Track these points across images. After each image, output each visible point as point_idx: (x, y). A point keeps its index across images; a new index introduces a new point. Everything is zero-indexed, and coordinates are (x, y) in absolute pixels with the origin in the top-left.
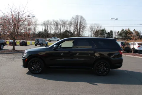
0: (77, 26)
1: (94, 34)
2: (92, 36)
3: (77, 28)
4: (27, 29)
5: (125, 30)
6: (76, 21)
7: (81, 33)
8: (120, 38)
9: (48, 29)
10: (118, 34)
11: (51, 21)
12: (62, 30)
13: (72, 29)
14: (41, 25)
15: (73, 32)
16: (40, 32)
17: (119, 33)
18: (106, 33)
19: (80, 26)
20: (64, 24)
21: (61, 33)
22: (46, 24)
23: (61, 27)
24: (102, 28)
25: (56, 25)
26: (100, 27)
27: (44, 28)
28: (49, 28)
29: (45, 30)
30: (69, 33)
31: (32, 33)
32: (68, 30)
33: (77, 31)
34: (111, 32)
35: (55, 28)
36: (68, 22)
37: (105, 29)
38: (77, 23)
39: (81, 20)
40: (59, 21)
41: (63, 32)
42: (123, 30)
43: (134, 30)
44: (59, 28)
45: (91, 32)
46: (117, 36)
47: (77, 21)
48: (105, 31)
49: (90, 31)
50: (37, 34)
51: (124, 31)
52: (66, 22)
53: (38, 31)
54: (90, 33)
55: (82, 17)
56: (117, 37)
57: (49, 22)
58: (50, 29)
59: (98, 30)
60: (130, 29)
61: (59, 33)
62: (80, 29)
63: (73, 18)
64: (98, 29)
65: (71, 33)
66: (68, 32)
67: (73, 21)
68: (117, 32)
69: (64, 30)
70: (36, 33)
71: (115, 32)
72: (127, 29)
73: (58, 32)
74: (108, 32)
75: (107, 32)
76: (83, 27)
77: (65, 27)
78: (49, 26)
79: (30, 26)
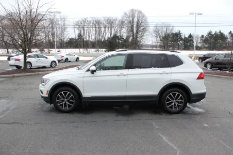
0: (132, 27)
1: (161, 40)
2: (158, 44)
3: (132, 30)
4: (50, 33)
5: (213, 33)
6: (131, 19)
7: (139, 39)
8: (205, 47)
9: (84, 33)
10: (201, 40)
11: (90, 19)
12: (108, 35)
13: (124, 33)
14: (72, 27)
15: (126, 38)
16: (71, 39)
17: (204, 39)
18: (182, 39)
19: (138, 27)
20: (110, 23)
21: (106, 39)
22: (81, 25)
23: (105, 31)
24: (175, 31)
25: (97, 26)
26: (171, 28)
27: (77, 32)
28: (85, 32)
29: (80, 35)
30: (119, 39)
31: (58, 40)
32: (118, 35)
33: (133, 36)
34: (190, 36)
35: (96, 31)
36: (117, 22)
37: (180, 33)
38: (133, 22)
39: (138, 18)
40: (102, 19)
41: (109, 38)
42: (210, 33)
43: (230, 33)
44: (103, 32)
45: (156, 37)
46: (200, 42)
47: (133, 20)
48: (180, 36)
49: (155, 35)
50: (66, 43)
51: (213, 35)
52: (114, 22)
53: (67, 37)
54: (154, 39)
55: (140, 12)
56: (200, 45)
57: (86, 21)
58: (88, 34)
59: (168, 35)
60: (222, 32)
61: (103, 40)
62: (137, 32)
63: (125, 14)
64: (168, 32)
65: (123, 39)
66: (118, 37)
67: (125, 18)
68: (201, 36)
69: (111, 34)
70: (66, 40)
71: (197, 37)
72: (218, 32)
73: (101, 37)
74: (185, 38)
75: (183, 37)
76: (143, 29)
77: (113, 30)
78: (86, 29)
79: (55, 29)
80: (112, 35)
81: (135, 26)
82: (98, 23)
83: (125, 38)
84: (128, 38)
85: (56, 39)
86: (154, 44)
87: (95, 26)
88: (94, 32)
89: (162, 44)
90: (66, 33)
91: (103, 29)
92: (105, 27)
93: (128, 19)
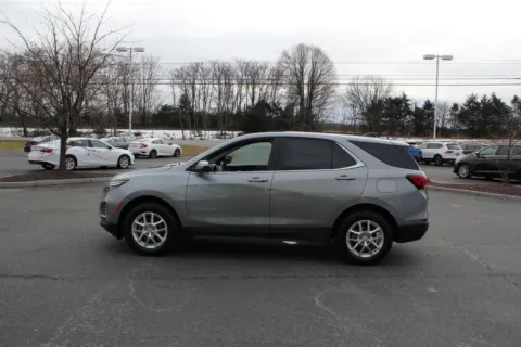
0: (300, 85)
1: (363, 114)
2: (358, 122)
3: (300, 92)
4: (120, 95)
5: (479, 100)
6: (298, 66)
7: (315, 111)
8: (461, 130)
9: (194, 95)
10: (452, 114)
11: (207, 66)
12: (246, 102)
13: (282, 95)
14: (168, 81)
15: (287, 108)
16: (165, 108)
17: (458, 112)
18: (410, 112)
19: (312, 85)
20: (252, 75)
21: (242, 110)
22: (188, 76)
23: (240, 91)
25: (223, 82)
26: (385, 87)
27: (179, 92)
28: (197, 93)
29: (184, 100)
30: (271, 110)
31: (137, 110)
32: (269, 101)
33: (302, 104)
34: (428, 105)
35: (220, 92)
36: (267, 72)
37: (404, 96)
38: (302, 72)
39: (314, 64)
40: (234, 66)
41: (248, 107)
42: (472, 100)
43: (515, 100)
44: (235, 93)
45: (353, 106)
46: (450, 120)
47: (302, 68)
48: (407, 105)
49: (350, 102)
50: (154, 115)
51: (477, 103)
52: (261, 72)
53: (157, 103)
54: (349, 112)
55: (317, 52)
56: (449, 126)
57: (200, 70)
58: (202, 97)
59: (380, 101)
60: (498, 97)
61: (235, 111)
62: (311, 95)
63: (285, 54)
64: (381, 95)
65: (281, 109)
66: (268, 105)
67: (285, 65)
68: (451, 105)
69: (253, 99)
70: (153, 110)
71: (443, 107)
72: (489, 97)
73: (230, 106)
74: (417, 109)
75: (412, 108)
76: (324, 89)
77: (257, 90)
78: (198, 86)
79: (130, 86)
80: (256, 102)
81: (306, 81)
82: (224, 75)
83: (283, 107)
84: (290, 107)
85: (132, 108)
86: (348, 122)
87: (219, 80)
88: (216, 94)
89: (366, 123)
90: (153, 94)
91: (235, 89)
92: (240, 83)
93: (292, 67)
